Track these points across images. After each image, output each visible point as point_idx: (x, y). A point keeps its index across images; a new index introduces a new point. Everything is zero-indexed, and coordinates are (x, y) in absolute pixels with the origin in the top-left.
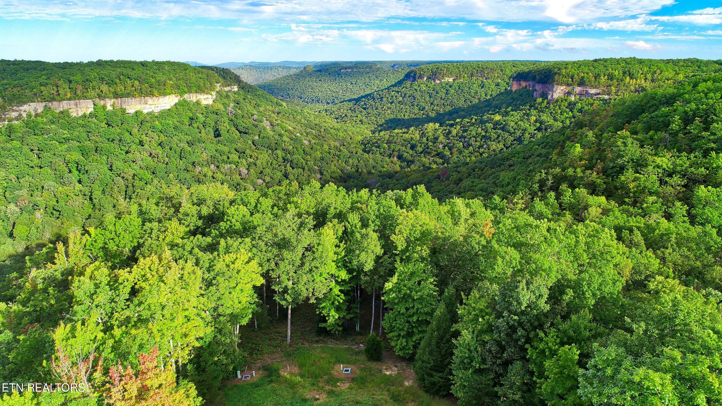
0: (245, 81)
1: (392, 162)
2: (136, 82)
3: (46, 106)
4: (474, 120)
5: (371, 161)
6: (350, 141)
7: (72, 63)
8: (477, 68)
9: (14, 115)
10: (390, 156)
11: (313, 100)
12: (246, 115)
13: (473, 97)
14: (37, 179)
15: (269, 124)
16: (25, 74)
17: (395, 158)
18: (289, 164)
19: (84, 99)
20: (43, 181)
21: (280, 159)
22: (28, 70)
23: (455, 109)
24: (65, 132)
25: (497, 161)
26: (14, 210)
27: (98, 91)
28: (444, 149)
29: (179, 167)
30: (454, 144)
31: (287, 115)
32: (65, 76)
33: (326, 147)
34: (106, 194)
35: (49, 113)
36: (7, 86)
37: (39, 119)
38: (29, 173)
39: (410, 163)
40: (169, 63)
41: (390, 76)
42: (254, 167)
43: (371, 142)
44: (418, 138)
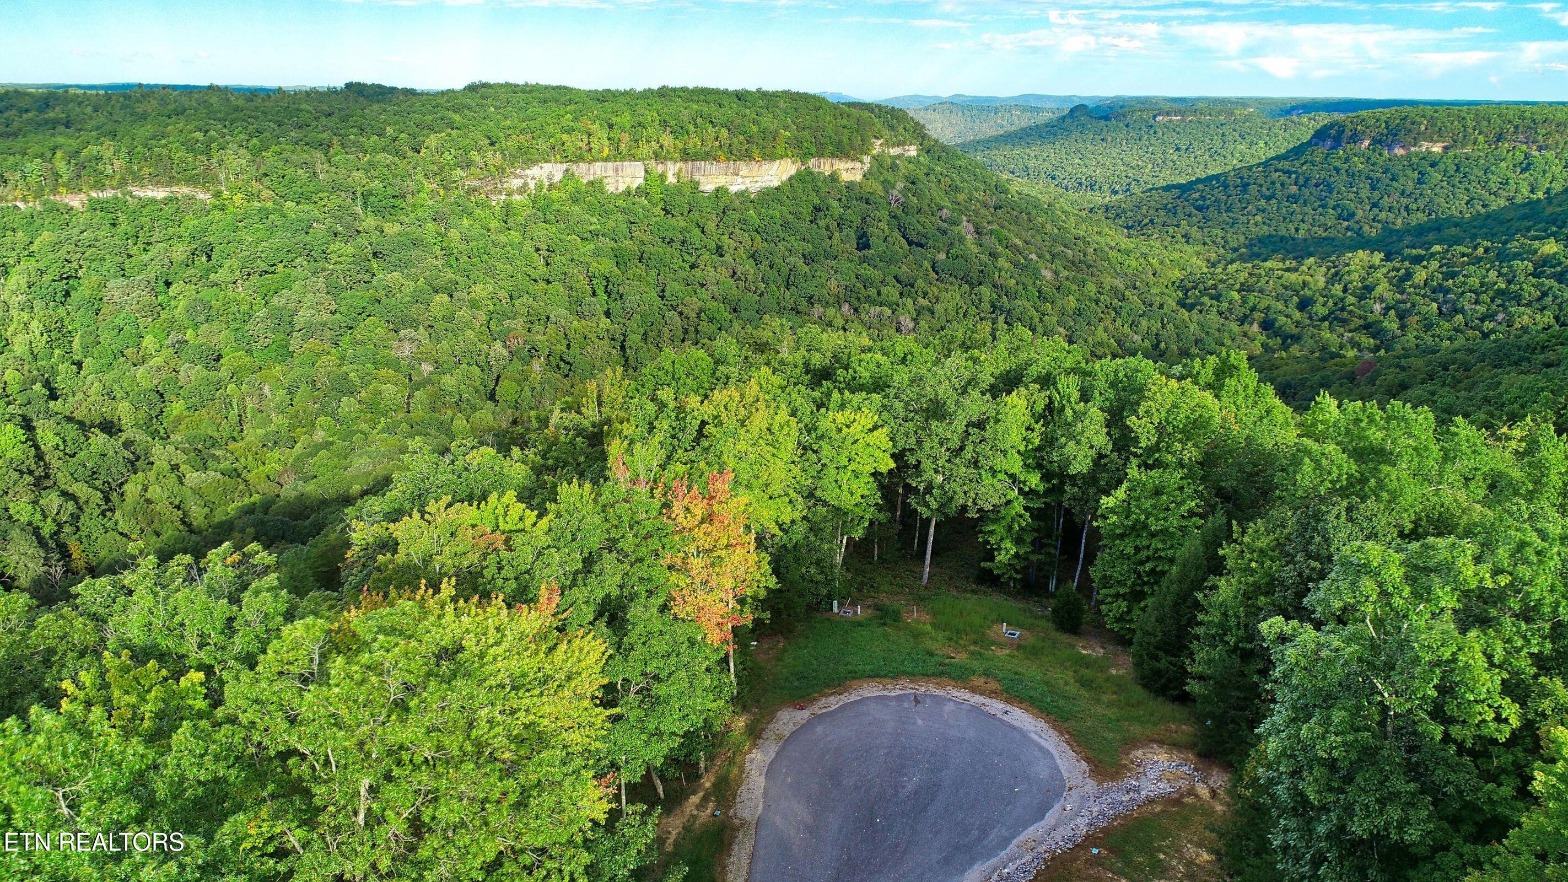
0: (935, 136)
1: (1245, 335)
3: (567, 170)
4: (1481, 250)
5: (1193, 327)
6: (1152, 280)
8: (1517, 121)
9: (516, 183)
10: (1242, 320)
11: (1080, 184)
12: (926, 208)
15: (972, 228)
17: (1256, 326)
18: (1002, 318)
19: (630, 160)
21: (986, 306)
22: (545, 102)
23: (1437, 219)
24: (594, 220)
25: (1515, 351)
27: (656, 147)
28: (1385, 315)
30: (1413, 305)
31: (1015, 213)
32: (603, 116)
33: (1091, 288)
35: (571, 184)
36: (509, 132)
37: (555, 194)
39: (1289, 339)
40: (787, 94)
41: (1276, 136)
42: (928, 317)
43: (1201, 286)
44: (1322, 282)
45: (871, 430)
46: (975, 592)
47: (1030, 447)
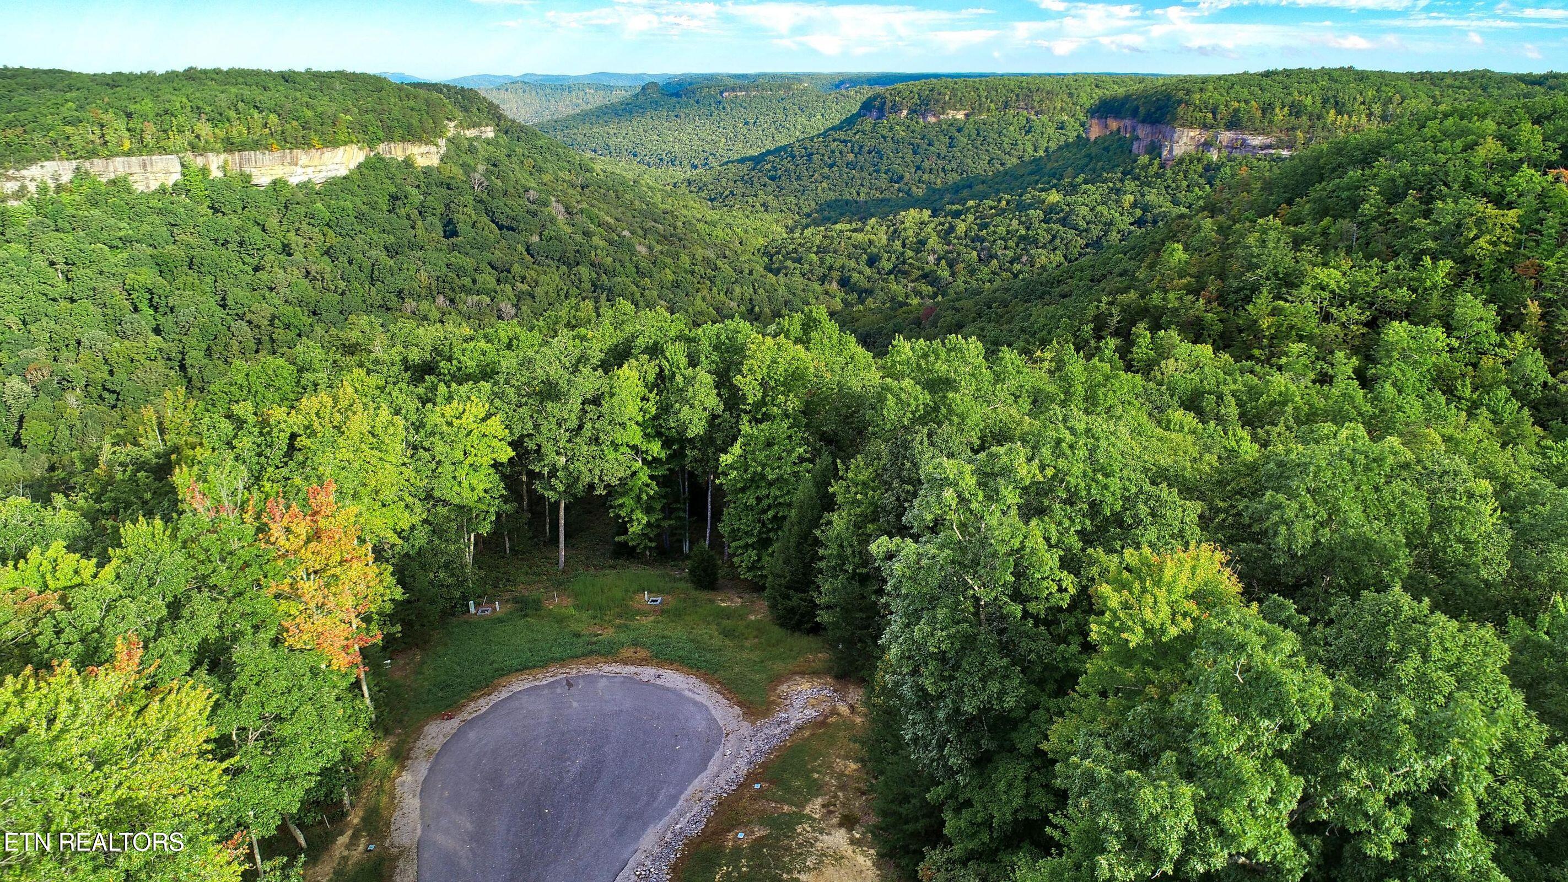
0: (511, 116)
1: (827, 293)
2: (271, 116)
3: (78, 168)
5: (782, 290)
7: (131, 74)
8: (1017, 90)
9: (10, 187)
10: (823, 279)
13: (1008, 153)
14: (65, 325)
16: (30, 98)
17: (834, 284)
18: (603, 296)
19: (160, 154)
20: (79, 329)
21: (586, 285)
22: (35, 89)
25: (1038, 286)
26: (21, 390)
27: (192, 137)
29: (369, 301)
34: (215, 356)
35: (86, 183)
37: (65, 197)
38: (49, 313)
40: (342, 75)
42: (530, 302)
43: (783, 251)
44: (884, 239)
45: (484, 420)
46: (612, 567)
47: (648, 416)
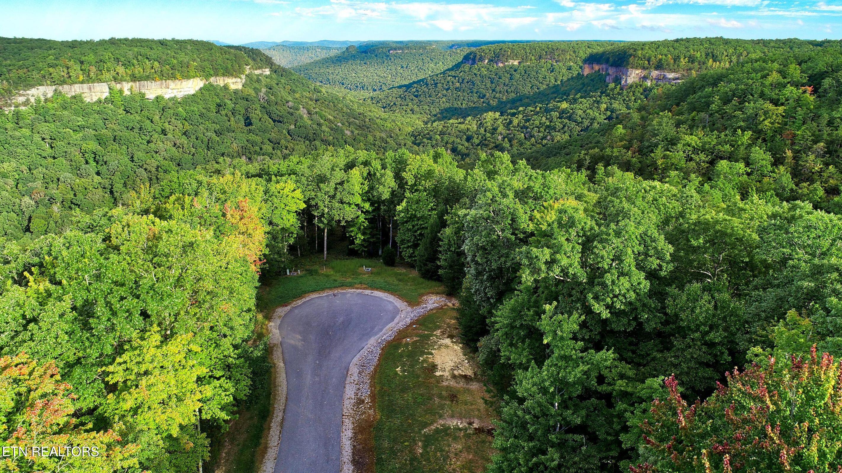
0: (277, 63)
2: (155, 63)
3: (56, 90)
4: (538, 108)
6: (399, 133)
8: (546, 49)
9: (21, 99)
11: (357, 87)
12: (279, 101)
13: (541, 83)
14: (51, 171)
15: (306, 111)
16: (30, 54)
19: (98, 82)
20: (58, 173)
22: (32, 49)
23: (520, 95)
24: (79, 119)
26: (29, 204)
27: (114, 74)
28: (503, 140)
29: (207, 159)
30: (514, 135)
31: (326, 103)
32: (75, 56)
33: (370, 138)
34: (128, 187)
35: (60, 98)
36: (11, 68)
37: (50, 105)
38: (43, 164)
39: (464, 156)
40: (191, 41)
41: (447, 59)
43: (422, 134)
44: (475, 128)
45: (293, 191)
46: (348, 259)
47: (364, 191)
